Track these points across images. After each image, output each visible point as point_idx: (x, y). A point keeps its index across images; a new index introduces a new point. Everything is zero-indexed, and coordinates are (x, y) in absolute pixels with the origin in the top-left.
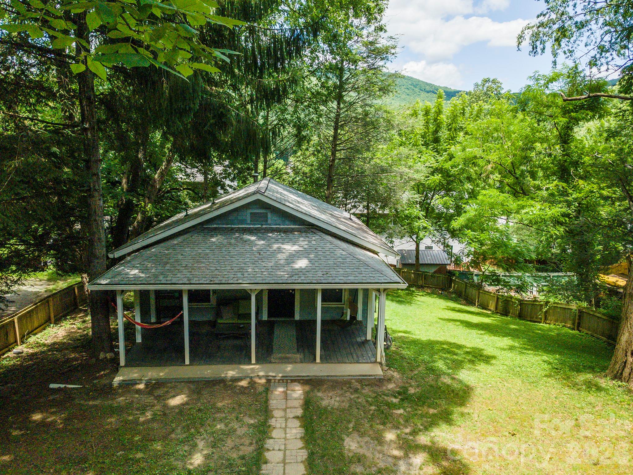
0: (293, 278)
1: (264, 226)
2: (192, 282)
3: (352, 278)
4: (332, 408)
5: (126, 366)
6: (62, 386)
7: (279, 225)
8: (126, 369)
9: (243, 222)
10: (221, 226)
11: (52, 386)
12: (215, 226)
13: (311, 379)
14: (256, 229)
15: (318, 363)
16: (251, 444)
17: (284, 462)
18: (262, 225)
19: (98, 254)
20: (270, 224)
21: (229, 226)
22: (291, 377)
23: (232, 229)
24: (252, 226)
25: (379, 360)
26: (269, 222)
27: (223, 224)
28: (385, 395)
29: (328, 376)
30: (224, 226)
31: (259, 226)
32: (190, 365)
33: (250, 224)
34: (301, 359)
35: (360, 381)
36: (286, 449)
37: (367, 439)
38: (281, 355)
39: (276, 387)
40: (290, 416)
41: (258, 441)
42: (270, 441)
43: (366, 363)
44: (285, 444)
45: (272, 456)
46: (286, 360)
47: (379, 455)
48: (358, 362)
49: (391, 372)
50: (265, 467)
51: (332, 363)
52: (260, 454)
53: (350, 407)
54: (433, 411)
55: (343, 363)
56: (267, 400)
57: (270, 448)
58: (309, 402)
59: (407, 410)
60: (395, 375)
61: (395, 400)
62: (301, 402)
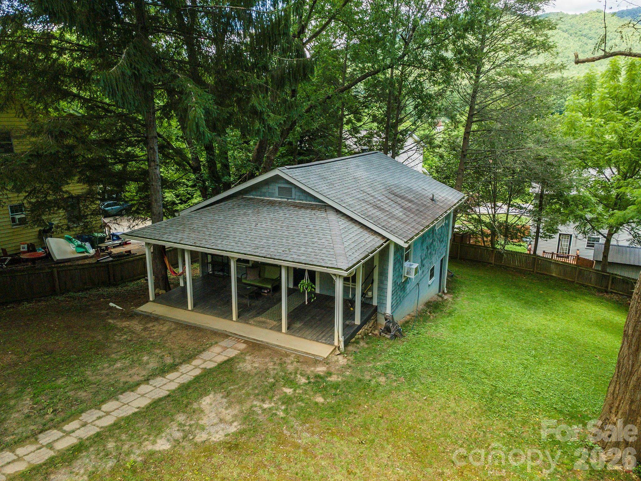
0: (256, 250)
1: (289, 200)
2: (181, 242)
3: (303, 258)
4: (239, 371)
5: (154, 301)
6: (114, 305)
7: (302, 200)
8: (153, 303)
9: (272, 195)
10: (256, 197)
11: (111, 304)
12: (252, 197)
14: (280, 203)
15: (283, 333)
16: (144, 376)
17: (143, 395)
19: (155, 212)
20: (295, 199)
21: (262, 198)
22: (249, 338)
23: (262, 200)
24: (279, 199)
25: (336, 343)
26: (293, 197)
27: (257, 196)
28: (301, 374)
29: (277, 346)
30: (259, 197)
31: (286, 200)
32: (192, 310)
33: (278, 197)
34: (275, 326)
35: (298, 357)
36: (159, 387)
37: (225, 400)
38: (263, 319)
39: (225, 343)
40: (203, 366)
41: (151, 375)
42: (159, 379)
43: (323, 343)
44: (165, 384)
45: (143, 389)
46: (261, 324)
47: (213, 415)
48: (317, 341)
49: (340, 357)
50: (128, 393)
51: (295, 336)
52: (138, 384)
53: (256, 374)
54: (320, 400)
55: (305, 338)
56: (204, 350)
57: (151, 383)
58: (230, 361)
59: (297, 391)
60: (340, 362)
61: (303, 380)
62: (226, 358)
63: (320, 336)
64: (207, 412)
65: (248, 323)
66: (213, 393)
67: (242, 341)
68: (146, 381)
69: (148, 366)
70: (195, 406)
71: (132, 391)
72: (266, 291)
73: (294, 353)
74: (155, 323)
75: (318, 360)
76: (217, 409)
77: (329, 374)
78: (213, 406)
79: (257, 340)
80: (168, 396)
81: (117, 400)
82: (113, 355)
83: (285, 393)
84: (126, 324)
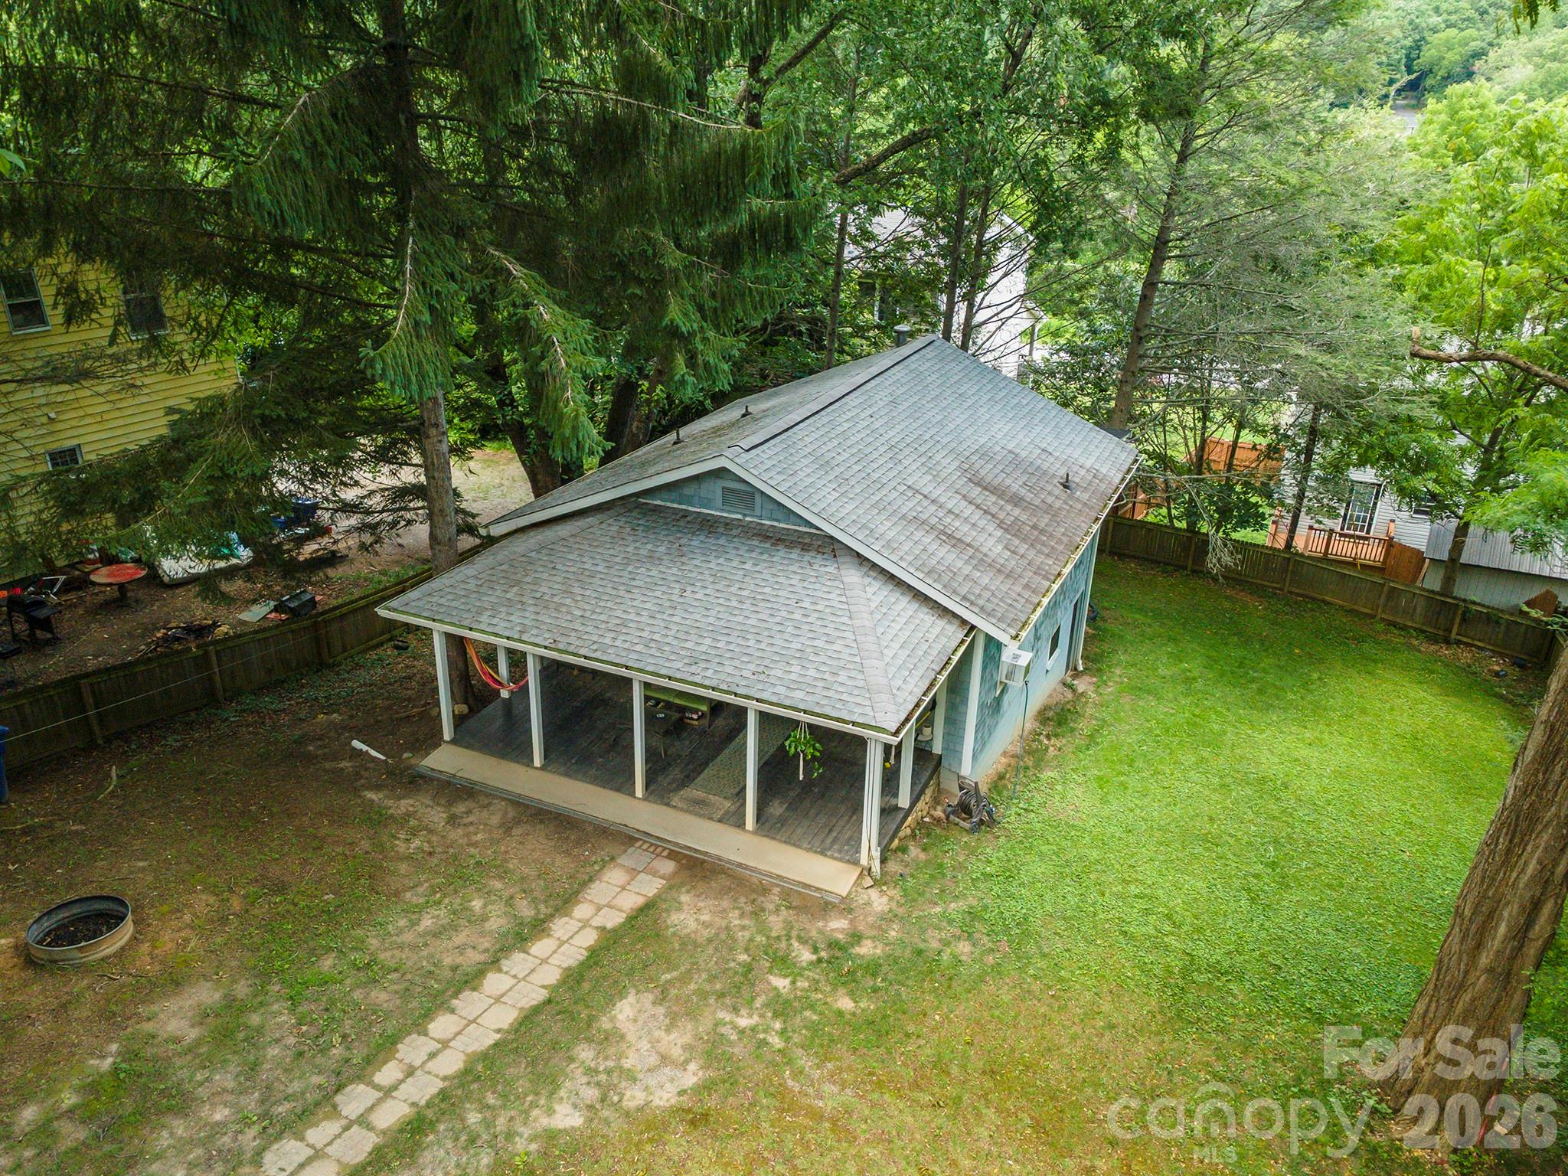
1: (747, 519)
4: (674, 934)
5: (453, 742)
6: (365, 748)
8: (451, 748)
9: (709, 504)
10: (669, 504)
11: (357, 744)
12: (658, 502)
13: (704, 861)
14: (728, 522)
15: (749, 832)
16: (486, 950)
17: (498, 1000)
18: (745, 515)
20: (759, 517)
21: (684, 507)
22: (677, 844)
23: (685, 514)
24: (725, 514)
25: (864, 861)
26: (758, 512)
28: (799, 939)
29: (740, 865)
30: (675, 506)
31: (739, 517)
32: (543, 768)
33: (722, 510)
34: (727, 812)
35: (786, 894)
36: (524, 979)
37: (661, 1010)
38: (700, 794)
39: (631, 858)
40: (597, 922)
41: (501, 950)
42: (518, 956)
43: (836, 859)
44: (533, 970)
45: (494, 982)
46: (698, 808)
47: (644, 1045)
48: (823, 853)
49: (874, 893)
50: (466, 994)
51: (773, 838)
52: (481, 972)
53: (710, 941)
54: (845, 1004)
55: (794, 845)
56: (591, 880)
57: (505, 969)
58: (649, 907)
59: (799, 984)
60: (875, 904)
61: (806, 956)
62: (640, 901)
63: (829, 841)
64: (631, 1037)
65: (667, 805)
66: (633, 991)
67: (665, 853)
68: (494, 963)
69: (488, 925)
70: (605, 1023)
71: (474, 989)
72: (695, 717)
73: (778, 886)
74: (470, 804)
75: (831, 903)
76: (649, 1032)
77: (857, 938)
78: (640, 1023)
79: (696, 851)
80: (549, 1001)
81: (453, 1011)
82: (408, 895)
83: (776, 988)
84: (405, 805)
